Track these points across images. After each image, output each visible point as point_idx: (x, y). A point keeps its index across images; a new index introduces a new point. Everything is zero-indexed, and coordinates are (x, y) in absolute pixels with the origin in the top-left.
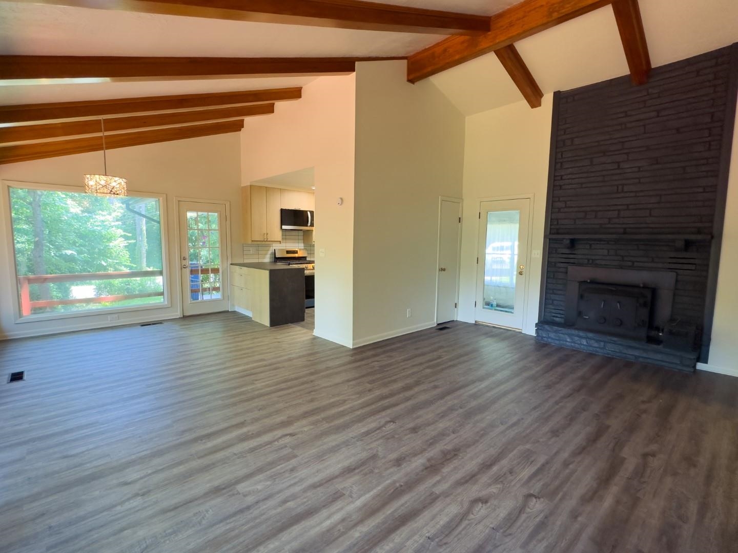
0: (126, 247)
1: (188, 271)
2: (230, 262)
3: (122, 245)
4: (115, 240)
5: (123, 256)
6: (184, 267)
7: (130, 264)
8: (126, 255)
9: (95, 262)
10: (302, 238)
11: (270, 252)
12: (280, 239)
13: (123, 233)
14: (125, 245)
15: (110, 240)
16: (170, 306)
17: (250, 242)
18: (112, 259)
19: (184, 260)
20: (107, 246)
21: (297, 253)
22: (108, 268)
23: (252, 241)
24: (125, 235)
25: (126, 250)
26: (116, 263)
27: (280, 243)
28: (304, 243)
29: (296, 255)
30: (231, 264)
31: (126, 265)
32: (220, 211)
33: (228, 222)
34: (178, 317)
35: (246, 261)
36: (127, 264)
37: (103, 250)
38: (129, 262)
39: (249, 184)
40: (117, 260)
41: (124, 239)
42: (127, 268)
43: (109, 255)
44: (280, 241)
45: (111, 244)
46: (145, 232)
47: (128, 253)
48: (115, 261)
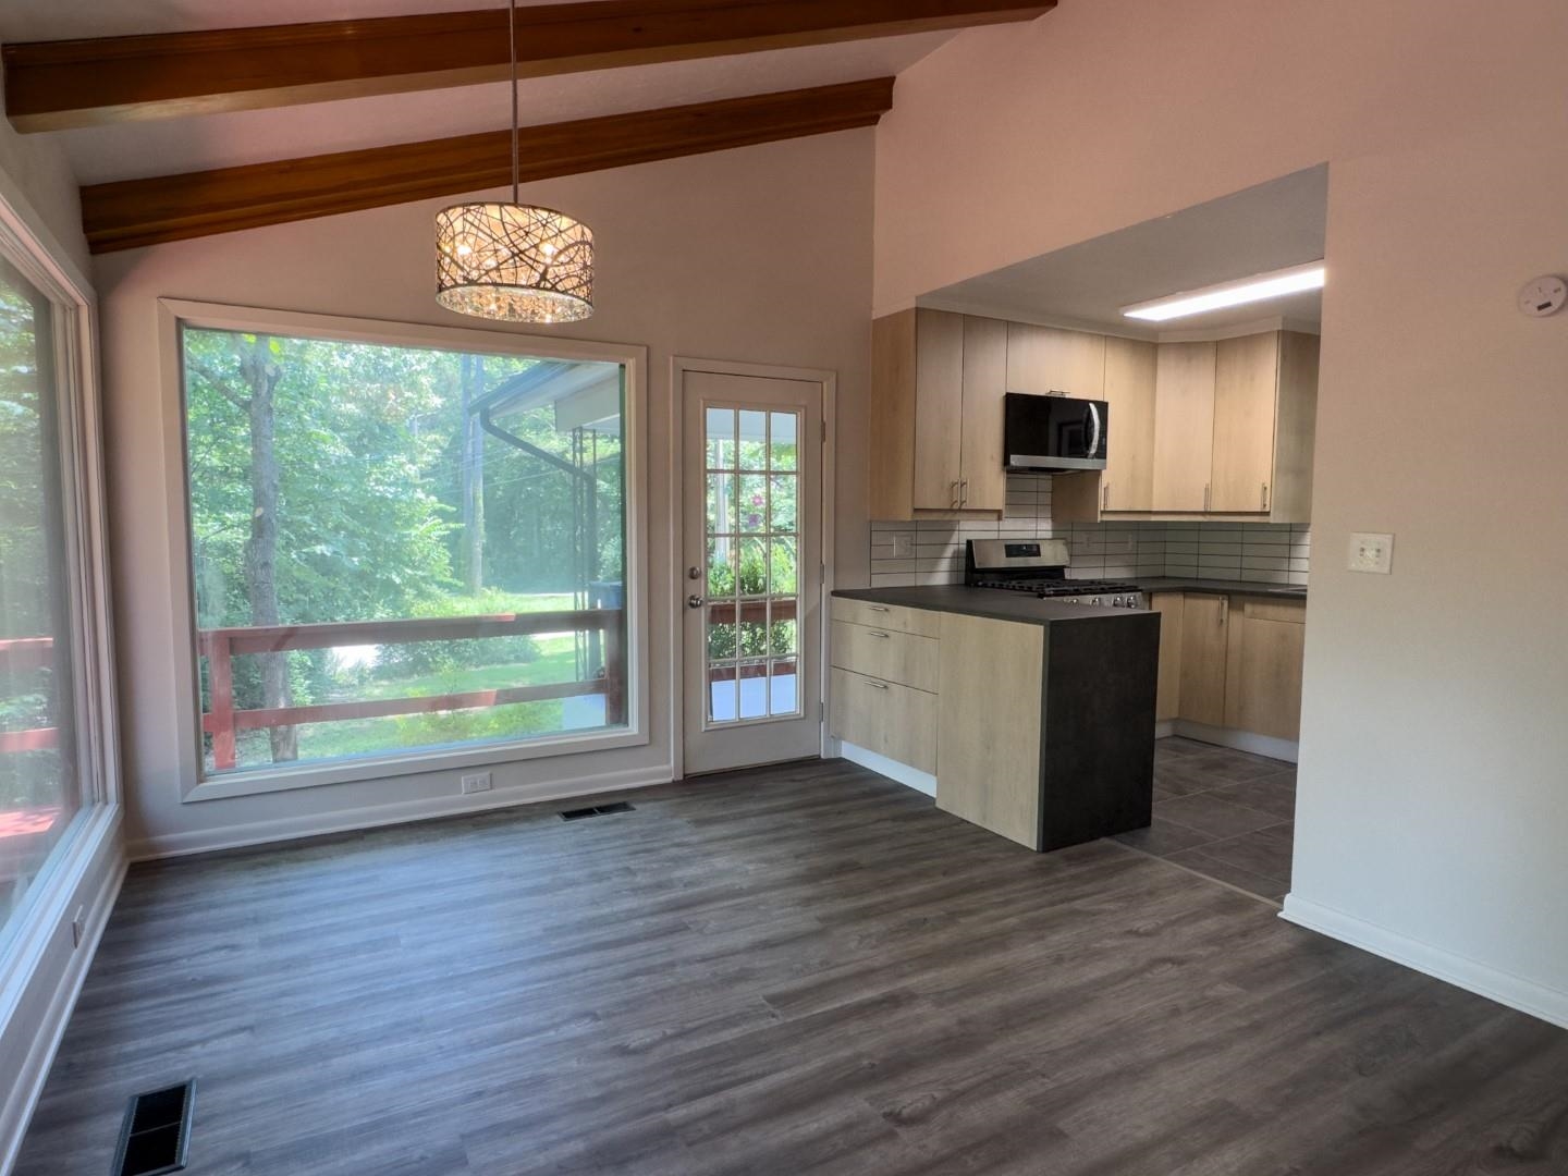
0: (442, 538)
1: (703, 615)
2: (827, 587)
3: (435, 534)
4: (423, 522)
5: (435, 561)
6: (691, 603)
7: (451, 580)
8: (443, 557)
9: (378, 576)
10: (1047, 498)
11: (949, 551)
12: (999, 503)
13: (438, 506)
14: (442, 533)
15: (409, 523)
16: (647, 742)
17: (907, 516)
18: (414, 568)
19: (693, 577)
20: (405, 536)
21: (1038, 554)
22: (403, 588)
23: (916, 510)
24: (441, 510)
25: (444, 547)
26: (423, 578)
27: (999, 519)
28: (1054, 518)
29: (1033, 562)
30: (836, 593)
31: (442, 582)
32: (806, 408)
33: (829, 445)
34: (669, 780)
35: (879, 582)
36: (446, 580)
37: (395, 545)
38: (448, 574)
39: (912, 304)
40: (423, 570)
41: (440, 521)
42: (444, 588)
43: (407, 559)
44: (999, 512)
45: (414, 532)
46: (481, 503)
47: (448, 553)
48: (420, 573)
